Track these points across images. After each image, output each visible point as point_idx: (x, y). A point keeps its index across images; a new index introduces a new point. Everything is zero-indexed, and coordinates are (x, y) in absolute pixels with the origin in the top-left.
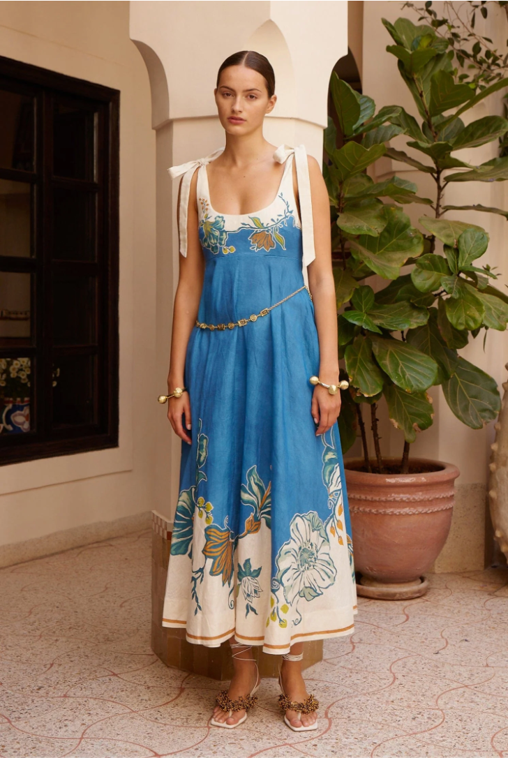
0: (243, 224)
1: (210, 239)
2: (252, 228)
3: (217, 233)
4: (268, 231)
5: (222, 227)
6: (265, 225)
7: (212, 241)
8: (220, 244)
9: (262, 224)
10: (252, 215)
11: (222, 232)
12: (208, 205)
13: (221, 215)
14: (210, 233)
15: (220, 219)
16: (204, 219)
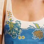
0: (30, 26)
1: (13, 31)
2: (34, 28)
3: (17, 29)
4: (42, 30)
5: (19, 26)
6: (41, 28)
7: (14, 32)
8: (18, 34)
9: (40, 27)
10: (35, 22)
11: (19, 29)
12: (11, 14)
13: (19, 20)
14: (13, 29)
15: (19, 22)
16: (10, 21)
